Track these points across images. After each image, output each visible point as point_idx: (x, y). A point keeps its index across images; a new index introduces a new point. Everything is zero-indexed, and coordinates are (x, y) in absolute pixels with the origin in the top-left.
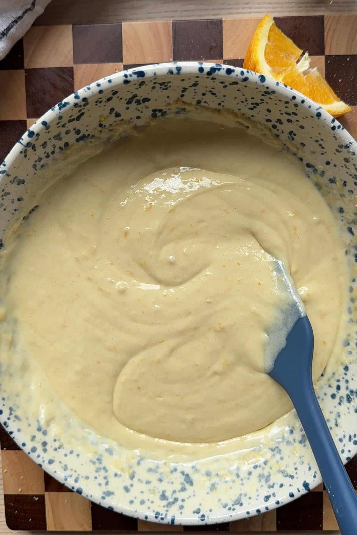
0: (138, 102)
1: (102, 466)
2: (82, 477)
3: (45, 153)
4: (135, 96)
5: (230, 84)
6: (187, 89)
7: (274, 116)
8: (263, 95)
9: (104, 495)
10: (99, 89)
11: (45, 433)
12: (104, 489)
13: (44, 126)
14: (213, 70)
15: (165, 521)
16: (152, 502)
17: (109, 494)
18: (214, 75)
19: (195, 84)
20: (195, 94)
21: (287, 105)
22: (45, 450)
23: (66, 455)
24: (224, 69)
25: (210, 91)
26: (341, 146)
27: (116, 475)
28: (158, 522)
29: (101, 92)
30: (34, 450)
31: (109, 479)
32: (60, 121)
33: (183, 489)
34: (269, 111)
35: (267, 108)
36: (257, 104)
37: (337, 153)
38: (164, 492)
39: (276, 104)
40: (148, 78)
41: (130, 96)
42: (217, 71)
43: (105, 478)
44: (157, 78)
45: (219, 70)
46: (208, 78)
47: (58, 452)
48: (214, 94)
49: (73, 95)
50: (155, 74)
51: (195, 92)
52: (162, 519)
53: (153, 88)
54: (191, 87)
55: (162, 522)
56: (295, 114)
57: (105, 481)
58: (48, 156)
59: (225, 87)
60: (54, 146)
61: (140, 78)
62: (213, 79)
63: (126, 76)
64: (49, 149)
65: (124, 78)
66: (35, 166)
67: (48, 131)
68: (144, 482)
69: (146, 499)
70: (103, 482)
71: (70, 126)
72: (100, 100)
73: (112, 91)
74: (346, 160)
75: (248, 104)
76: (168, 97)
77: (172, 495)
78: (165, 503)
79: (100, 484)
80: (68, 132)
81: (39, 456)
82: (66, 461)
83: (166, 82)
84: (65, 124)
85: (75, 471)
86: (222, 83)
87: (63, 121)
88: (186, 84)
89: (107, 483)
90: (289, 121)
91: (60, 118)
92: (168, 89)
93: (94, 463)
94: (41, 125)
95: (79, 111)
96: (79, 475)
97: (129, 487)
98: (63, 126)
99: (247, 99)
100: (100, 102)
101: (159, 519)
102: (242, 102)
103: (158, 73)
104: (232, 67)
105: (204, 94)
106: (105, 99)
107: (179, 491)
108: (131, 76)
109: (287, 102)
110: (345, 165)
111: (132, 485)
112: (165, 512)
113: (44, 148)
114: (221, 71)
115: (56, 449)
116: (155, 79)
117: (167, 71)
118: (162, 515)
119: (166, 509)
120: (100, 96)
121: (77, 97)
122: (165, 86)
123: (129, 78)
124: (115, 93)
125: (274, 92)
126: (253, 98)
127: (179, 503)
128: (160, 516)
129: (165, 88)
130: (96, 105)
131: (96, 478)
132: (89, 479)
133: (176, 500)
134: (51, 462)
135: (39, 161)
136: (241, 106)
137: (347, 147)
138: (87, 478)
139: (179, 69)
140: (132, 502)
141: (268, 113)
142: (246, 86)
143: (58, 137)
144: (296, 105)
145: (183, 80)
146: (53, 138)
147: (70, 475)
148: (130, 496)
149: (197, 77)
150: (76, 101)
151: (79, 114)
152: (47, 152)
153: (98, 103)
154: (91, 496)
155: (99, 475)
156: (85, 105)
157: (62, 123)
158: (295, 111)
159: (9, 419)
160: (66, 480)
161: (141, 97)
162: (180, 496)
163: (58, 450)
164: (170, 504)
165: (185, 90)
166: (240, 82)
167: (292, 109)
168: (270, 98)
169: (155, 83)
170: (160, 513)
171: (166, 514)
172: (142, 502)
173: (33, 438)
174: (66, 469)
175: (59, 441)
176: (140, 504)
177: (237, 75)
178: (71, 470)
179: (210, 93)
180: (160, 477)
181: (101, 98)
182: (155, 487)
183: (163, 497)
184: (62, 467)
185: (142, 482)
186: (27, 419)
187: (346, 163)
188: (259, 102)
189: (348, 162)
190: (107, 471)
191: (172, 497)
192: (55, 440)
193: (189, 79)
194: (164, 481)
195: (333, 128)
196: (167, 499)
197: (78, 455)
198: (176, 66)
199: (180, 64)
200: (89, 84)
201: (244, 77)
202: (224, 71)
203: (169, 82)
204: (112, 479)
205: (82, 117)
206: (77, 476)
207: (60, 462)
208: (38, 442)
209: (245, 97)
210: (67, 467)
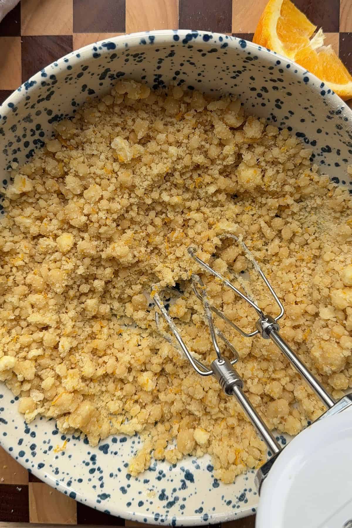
0: (112, 77)
1: (96, 467)
2: (75, 480)
3: (15, 136)
4: (108, 70)
5: (209, 52)
6: (163, 60)
7: (259, 84)
8: (245, 62)
9: (99, 499)
10: (67, 64)
11: (33, 435)
12: (100, 491)
13: (11, 109)
14: (189, 37)
15: (166, 523)
16: (151, 503)
17: (105, 496)
18: (190, 43)
19: (172, 54)
20: (173, 64)
21: (271, 71)
22: (34, 454)
23: (57, 458)
24: (200, 35)
25: (188, 61)
26: (332, 112)
27: (111, 475)
28: (159, 524)
29: (69, 68)
30: (22, 454)
31: (104, 480)
32: (28, 101)
33: (184, 486)
34: (252, 78)
35: (251, 76)
36: (239, 72)
37: (328, 120)
38: (163, 491)
39: (259, 71)
40: (119, 50)
41: (102, 70)
42: (193, 38)
43: (101, 479)
44: (129, 49)
45: (196, 36)
46: (184, 46)
47: (48, 454)
48: (192, 64)
49: (40, 73)
50: (126, 45)
51: (172, 63)
52: (162, 521)
53: (127, 60)
54: (166, 57)
55: (162, 524)
56: (281, 80)
57: (100, 482)
58: (19, 140)
59: (204, 55)
60: (25, 130)
61: (111, 50)
62: (190, 47)
63: (95, 49)
64: (20, 132)
65: (94, 52)
66: (5, 151)
67: (16, 113)
68: (142, 481)
69: (144, 501)
70: (98, 484)
71: (40, 107)
72: (70, 77)
73: (82, 66)
74: (339, 127)
75: (229, 72)
76: (144, 70)
77: (172, 494)
78: (165, 502)
79: (94, 487)
80: (38, 113)
81: (27, 461)
82: (56, 464)
83: (140, 53)
84: (34, 104)
85: (68, 474)
86: (200, 51)
87: (31, 102)
88: (162, 54)
89: (102, 486)
90: (275, 88)
91: (28, 98)
92: (143, 61)
93: (87, 464)
94: (8, 107)
95: (48, 90)
96: (71, 478)
97: (126, 488)
98: (33, 107)
99: (228, 67)
100: (71, 79)
101: (159, 521)
102: (223, 71)
103: (130, 44)
104: (209, 33)
105: (182, 65)
106: (75, 76)
107: (180, 489)
108: (100, 48)
109: (271, 68)
110: (338, 132)
111: (129, 486)
112: (165, 514)
113: (13, 131)
114: (198, 37)
115: (45, 452)
116: (127, 50)
117: (139, 41)
118: (162, 516)
119: (166, 509)
120: (69, 72)
121: (44, 75)
122: (139, 58)
123: (99, 51)
124: (85, 68)
125: (256, 58)
126: (234, 66)
127: (180, 502)
128: (160, 518)
129: (139, 60)
130: (66, 82)
131: (90, 480)
132: (83, 482)
133: (176, 499)
134: (41, 466)
135: (10, 146)
136: (223, 75)
137: (339, 112)
138: (80, 481)
139: (152, 38)
140: (129, 504)
141: (251, 81)
142: (225, 53)
143: (28, 119)
144: (281, 71)
145: (157, 50)
146: (23, 120)
147: (62, 479)
148: (127, 498)
149: (173, 46)
150: (44, 79)
151: (48, 93)
152: (18, 135)
153: (68, 80)
154: (86, 500)
155: (94, 477)
156: (54, 83)
157: (31, 104)
158: (280, 77)
160: (58, 484)
161: (114, 71)
162: (181, 494)
163: (48, 452)
164: (171, 504)
165: (161, 61)
166: (218, 48)
167: (277, 75)
168: (253, 65)
169: (128, 55)
170: (160, 514)
171: (167, 516)
172: (141, 504)
173: (20, 442)
174: (57, 472)
175: (49, 443)
176: (138, 506)
177: (215, 42)
178: (63, 473)
179: (188, 63)
180: (158, 475)
181: (71, 75)
182: (153, 486)
183: (162, 496)
184: (53, 471)
185: (139, 481)
186: (13, 421)
187: (339, 130)
188: (242, 69)
189: (341, 128)
190: (101, 472)
191: (172, 496)
192: (45, 442)
193: (165, 49)
194: (163, 479)
195: (323, 93)
196: (167, 498)
197: (70, 457)
198: (149, 36)
199: (152, 33)
200: (56, 60)
201: (223, 43)
202: (202, 38)
203: (143, 54)
204: (107, 479)
205: (52, 97)
206: (69, 480)
207: (51, 466)
208: (26, 445)
209: (226, 65)
210: (59, 470)
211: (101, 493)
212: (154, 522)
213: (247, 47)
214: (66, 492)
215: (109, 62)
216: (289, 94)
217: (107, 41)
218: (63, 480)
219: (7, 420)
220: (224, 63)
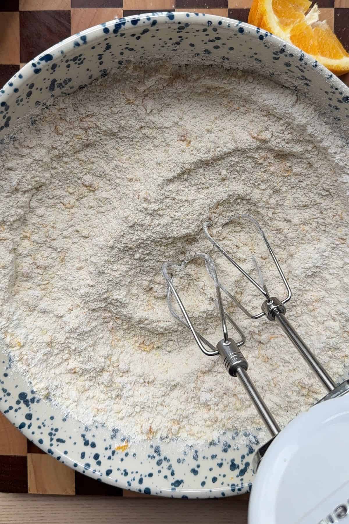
0: (60, 85)
1: (162, 457)
2: (146, 476)
4: (54, 81)
5: (142, 34)
6: (103, 54)
7: (200, 48)
8: (178, 32)
9: (173, 487)
10: (12, 88)
11: (93, 445)
12: (171, 479)
14: (118, 27)
16: (224, 476)
17: (178, 483)
18: (121, 31)
19: (108, 47)
20: (113, 56)
21: (206, 33)
22: (99, 463)
23: (122, 460)
24: (128, 21)
25: (126, 48)
26: (276, 53)
27: (179, 461)
29: (16, 90)
30: (87, 466)
31: (173, 468)
33: (251, 451)
34: (192, 45)
35: (189, 43)
36: (178, 43)
37: (275, 61)
38: (233, 461)
39: (195, 36)
40: (57, 59)
41: (49, 83)
42: (122, 25)
43: (170, 467)
44: (66, 56)
45: (124, 24)
46: (116, 36)
47: (113, 459)
48: (132, 49)
50: (62, 52)
52: (239, 490)
53: (68, 66)
54: (105, 51)
55: (240, 493)
56: (219, 38)
57: (171, 471)
59: (138, 38)
61: (49, 62)
62: (122, 35)
63: (34, 65)
65: (34, 68)
68: (210, 457)
69: (217, 476)
70: (168, 473)
72: (20, 99)
73: (27, 85)
74: (288, 65)
75: (169, 46)
76: (88, 70)
77: (242, 461)
78: (237, 471)
79: (166, 477)
81: (94, 471)
82: (123, 466)
83: (78, 55)
85: (137, 472)
86: (133, 35)
88: (100, 50)
89: (173, 474)
90: (216, 47)
92: (84, 62)
95: (4, 117)
96: (141, 475)
97: (196, 469)
99: (165, 42)
100: (22, 100)
101: (236, 491)
102: (163, 47)
103: (65, 50)
104: (136, 17)
105: (122, 54)
106: (24, 96)
107: (248, 455)
108: (39, 63)
109: (205, 30)
110: (289, 70)
111: (198, 466)
112: (241, 482)
114: (126, 24)
115: (109, 458)
116: (64, 57)
117: (72, 45)
118: (238, 485)
119: (240, 478)
120: (18, 94)
122: (79, 60)
123: (38, 67)
124: (32, 86)
125: (187, 25)
126: (171, 39)
127: (252, 467)
128: (237, 488)
129: (80, 62)
130: (19, 104)
131: (160, 472)
132: (153, 476)
133: (247, 465)
134: (109, 472)
136: (164, 50)
137: (283, 51)
138: (151, 475)
139: (84, 38)
140: (203, 484)
141: (192, 48)
142: (158, 30)
144: (215, 30)
145: (93, 48)
147: (133, 478)
148: (200, 478)
149: (106, 39)
151: (5, 120)
153: (19, 102)
154: (161, 492)
155: (162, 468)
156: (6, 109)
158: (217, 36)
159: (51, 445)
160: (130, 485)
161: (61, 79)
162: (250, 459)
163: (112, 457)
164: (243, 472)
165: (100, 56)
166: (149, 28)
167: (213, 35)
168: (187, 32)
169: (67, 61)
170: (236, 484)
171: (242, 484)
172: (214, 480)
173: (83, 456)
174: (126, 474)
175: (110, 448)
176: (212, 482)
177: (144, 22)
178: (132, 473)
179: (127, 50)
180: (224, 447)
181: (20, 96)
182: (222, 460)
183: (233, 466)
184: (122, 474)
185: (207, 458)
186: (70, 438)
187: (289, 68)
188: (179, 40)
189: (290, 65)
190: (169, 461)
191: (242, 464)
192: (106, 449)
193: (99, 44)
194: (229, 450)
195: (261, 38)
196: (238, 467)
197: (134, 455)
198: (79, 37)
199: (83, 33)
200: (2, 87)
201: (151, 21)
202: (130, 24)
203: (81, 55)
204: (176, 467)
205: (10, 122)
206: (140, 477)
207: (118, 469)
208: (90, 457)
209: (163, 40)
210: (128, 471)
211: (173, 481)
212: (231, 494)
213: (175, 18)
214: (140, 490)
215: (52, 73)
216: (231, 49)
217: (43, 54)
218: (134, 480)
219: (64, 439)
220: (160, 39)
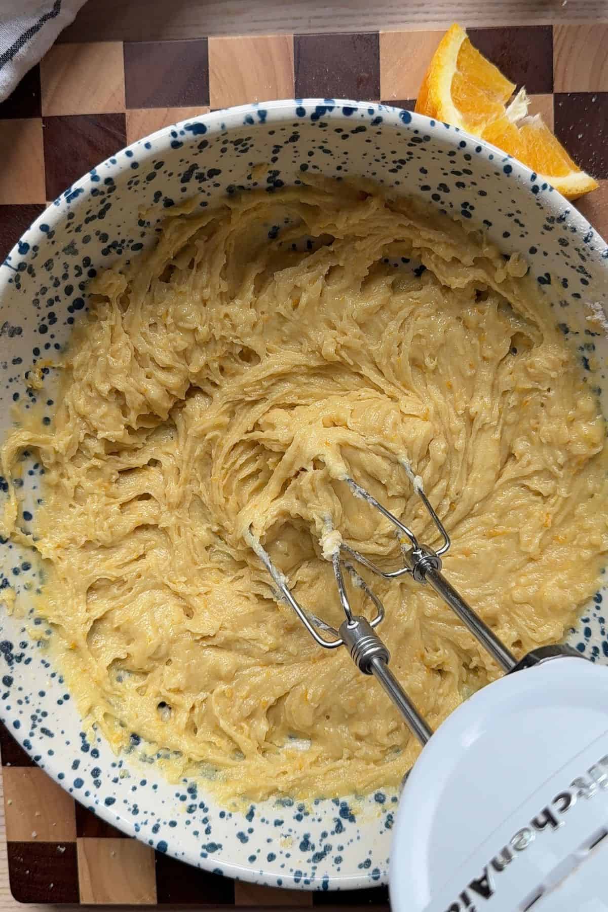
0: (201, 178)
1: (197, 802)
2: (165, 823)
3: (51, 278)
4: (195, 167)
5: (353, 132)
6: (281, 147)
7: (433, 180)
8: (410, 145)
9: (205, 851)
10: (129, 161)
11: (95, 753)
12: (205, 840)
13: (44, 234)
14: (321, 110)
15: (312, 886)
16: (288, 856)
17: (213, 847)
18: (323, 119)
19: (294, 138)
21: (452, 158)
22: (97, 784)
23: (134, 789)
24: (338, 107)
25: (321, 147)
26: (551, 220)
27: (222, 815)
28: (301, 889)
29: (135, 165)
30: (79, 783)
31: (211, 823)
32: (70, 221)
33: (339, 828)
34: (423, 171)
35: (420, 167)
36: (403, 162)
37: (546, 232)
38: (306, 837)
39: (434, 158)
40: (212, 134)
41: (185, 168)
42: (327, 111)
43: (205, 821)
44: (227, 133)
45: (331, 108)
46: (313, 124)
47: (120, 784)
48: (327, 152)
49: (88, 176)
50: (223, 126)
51: (296, 152)
52: (307, 882)
53: (224, 150)
54: (286, 142)
55: (307, 887)
56: (468, 172)
57: (205, 826)
58: (57, 284)
59: (345, 137)
60: (66, 266)
61: (199, 135)
62: (323, 125)
63: (174, 134)
64: (58, 271)
65: (172, 139)
66: (36, 302)
67: (52, 240)
68: (272, 822)
69: (276, 853)
70: (202, 828)
71: (90, 229)
72: (135, 180)
73: (154, 162)
74: (563, 242)
75: (387, 163)
76: (251, 164)
77: (321, 840)
78: (310, 854)
79: (196, 833)
80: (86, 240)
81: (87, 794)
82: (134, 798)
83: (244, 137)
84: (80, 226)
85: (153, 814)
86: (339, 130)
87: (76, 221)
88: (279, 139)
89: (208, 831)
90: (460, 185)
91: (71, 216)
92: (249, 150)
93: (183, 798)
94: (39, 231)
95: (102, 202)
96: (159, 820)
97: (247, 834)
98: (78, 230)
99: (383, 154)
100: (136, 183)
101: (302, 883)
102: (377, 161)
103: (229, 124)
104: (352, 103)
105: (311, 154)
106: (143, 178)
107: (333, 833)
108: (182, 133)
109: (452, 153)
110: (562, 251)
111: (251, 831)
112: (311, 871)
113: (49, 270)
114: (334, 110)
115: (116, 780)
116: (223, 135)
117: (242, 119)
118: (306, 874)
119: (312, 864)
120: (134, 172)
121: (95, 178)
122: (243, 146)
123: (180, 138)
124: (159, 165)
125: (427, 138)
126: (393, 152)
127: (335, 853)
128: (303, 878)
129: (243, 148)
130: (130, 188)
131: (188, 823)
132: (177, 826)
133: (328, 848)
134: (109, 802)
135: (43, 294)
136: (376, 167)
137: (561, 219)
138: (173, 824)
139: (262, 114)
140: (252, 859)
141: (422, 175)
142: (379, 133)
143: (71, 249)
144: (468, 157)
145: (272, 133)
146: (63, 251)
147: (144, 821)
148: (249, 848)
149: (296, 125)
150: (95, 185)
151: (102, 207)
152: (55, 276)
153: (132, 185)
154: (183, 854)
155: (194, 818)
156: (110, 191)
157: (75, 226)
158: (468, 168)
159: (32, 735)
160: (137, 830)
161: (205, 168)
162: (334, 840)
163: (120, 781)
164: (319, 857)
165: (277, 149)
166: (368, 126)
167: (461, 165)
168: (423, 149)
169: (225, 142)
170: (303, 872)
171: (314, 874)
172: (271, 857)
173: (76, 765)
174: (135, 811)
175: (120, 766)
176: (266, 860)
177: (362, 116)
178: (145, 812)
179: (321, 150)
180: (298, 812)
181: (137, 176)
182: (290, 830)
183: (305, 845)
184: (129, 810)
185: (267, 823)
186: (63, 732)
187: (563, 248)
188: (405, 157)
189: (567, 245)
190: (206, 810)
191: (320, 845)
192: (114, 765)
193: (283, 129)
194: (305, 818)
195: (535, 190)
196: (313, 848)
197: (155, 787)
198: (257, 110)
199: (263, 106)
200: (114, 154)
201: (374, 117)
202: (341, 110)
203: (249, 138)
204: (215, 822)
205: (108, 212)
206: (156, 822)
207: (125, 802)
208: (85, 770)
209: (382, 151)
210: (138, 808)
211: (207, 843)
212: (294, 886)
213: (413, 121)
214: (151, 843)
215: (196, 154)
216: (483, 193)
217: (192, 121)
218: (146, 823)
219: (52, 731)
220: (378, 148)
